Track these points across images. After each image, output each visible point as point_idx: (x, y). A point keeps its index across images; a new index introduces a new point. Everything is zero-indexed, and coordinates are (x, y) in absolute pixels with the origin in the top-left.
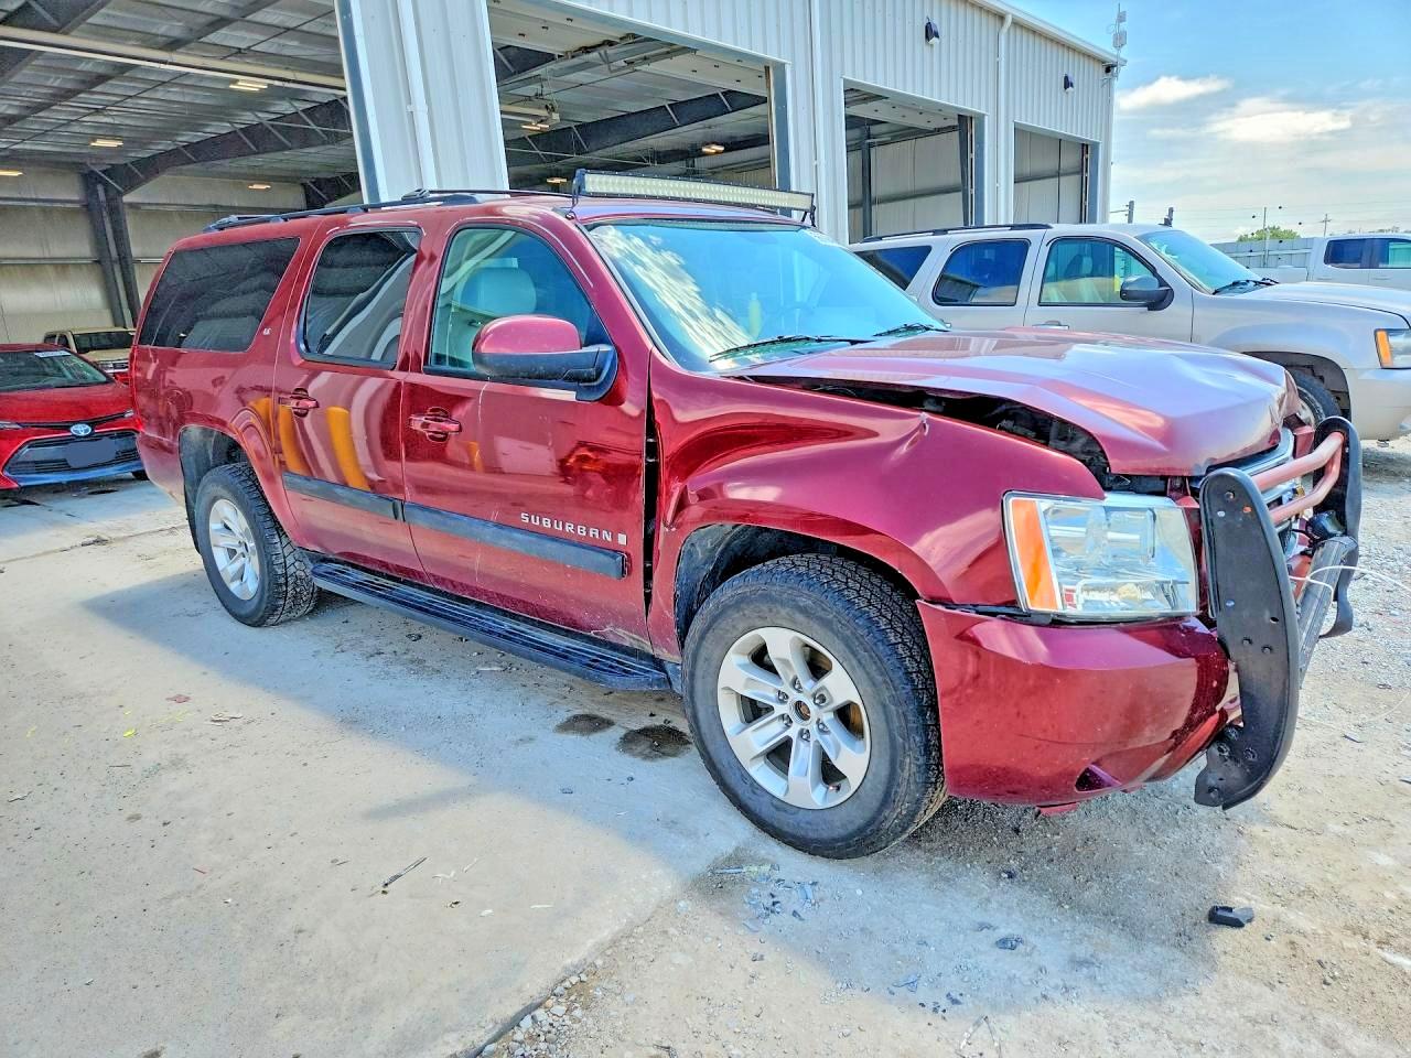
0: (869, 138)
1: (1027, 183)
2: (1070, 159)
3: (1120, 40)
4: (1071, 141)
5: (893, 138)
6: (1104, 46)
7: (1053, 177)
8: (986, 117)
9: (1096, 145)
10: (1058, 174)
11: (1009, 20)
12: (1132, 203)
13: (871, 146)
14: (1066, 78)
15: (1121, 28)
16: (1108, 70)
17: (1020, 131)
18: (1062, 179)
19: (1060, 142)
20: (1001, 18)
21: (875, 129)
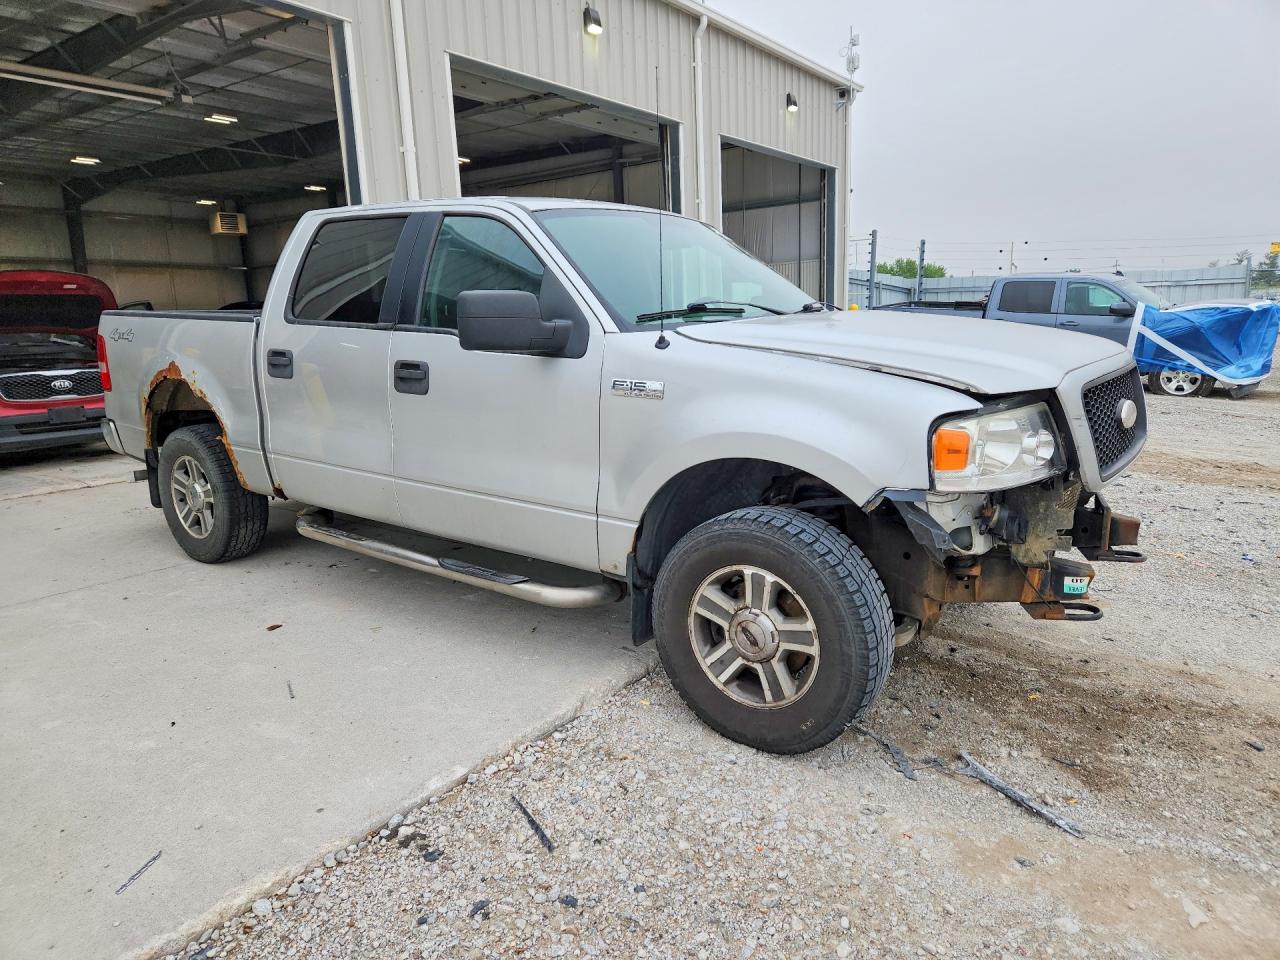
0: (621, 156)
1: (771, 209)
2: (810, 184)
3: (852, 64)
4: (812, 165)
5: (644, 158)
6: (836, 69)
7: (792, 203)
8: (681, 128)
9: (832, 171)
10: (799, 200)
11: (704, 22)
12: (874, 234)
13: (623, 165)
14: (789, 96)
15: (854, 51)
16: (844, 93)
17: (727, 146)
18: (802, 205)
19: (800, 166)
20: (695, 19)
21: (627, 149)
